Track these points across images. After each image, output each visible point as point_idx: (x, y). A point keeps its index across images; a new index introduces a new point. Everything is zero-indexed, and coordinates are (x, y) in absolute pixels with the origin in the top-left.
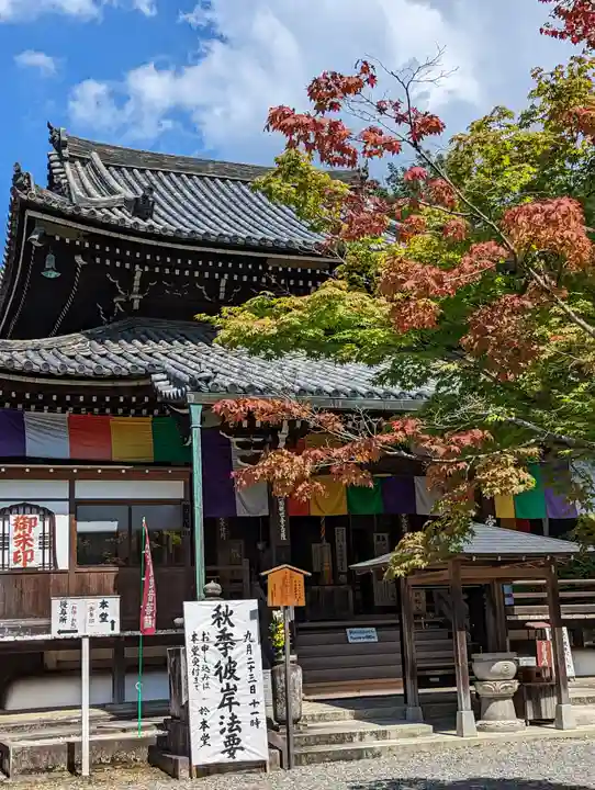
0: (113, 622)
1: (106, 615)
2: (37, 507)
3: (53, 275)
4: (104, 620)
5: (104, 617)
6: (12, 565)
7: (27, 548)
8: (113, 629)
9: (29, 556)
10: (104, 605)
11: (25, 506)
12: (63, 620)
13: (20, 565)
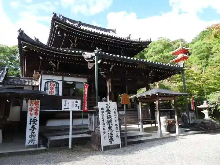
0: (79, 107)
1: (77, 105)
2: (55, 82)
3: (60, 36)
4: (76, 106)
5: (76, 105)
6: (49, 94)
7: (52, 90)
8: (79, 108)
9: (53, 92)
10: (76, 102)
11: (52, 81)
12: (65, 106)
13: (51, 94)
